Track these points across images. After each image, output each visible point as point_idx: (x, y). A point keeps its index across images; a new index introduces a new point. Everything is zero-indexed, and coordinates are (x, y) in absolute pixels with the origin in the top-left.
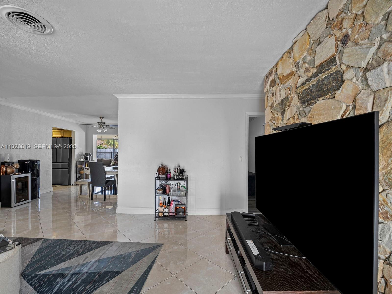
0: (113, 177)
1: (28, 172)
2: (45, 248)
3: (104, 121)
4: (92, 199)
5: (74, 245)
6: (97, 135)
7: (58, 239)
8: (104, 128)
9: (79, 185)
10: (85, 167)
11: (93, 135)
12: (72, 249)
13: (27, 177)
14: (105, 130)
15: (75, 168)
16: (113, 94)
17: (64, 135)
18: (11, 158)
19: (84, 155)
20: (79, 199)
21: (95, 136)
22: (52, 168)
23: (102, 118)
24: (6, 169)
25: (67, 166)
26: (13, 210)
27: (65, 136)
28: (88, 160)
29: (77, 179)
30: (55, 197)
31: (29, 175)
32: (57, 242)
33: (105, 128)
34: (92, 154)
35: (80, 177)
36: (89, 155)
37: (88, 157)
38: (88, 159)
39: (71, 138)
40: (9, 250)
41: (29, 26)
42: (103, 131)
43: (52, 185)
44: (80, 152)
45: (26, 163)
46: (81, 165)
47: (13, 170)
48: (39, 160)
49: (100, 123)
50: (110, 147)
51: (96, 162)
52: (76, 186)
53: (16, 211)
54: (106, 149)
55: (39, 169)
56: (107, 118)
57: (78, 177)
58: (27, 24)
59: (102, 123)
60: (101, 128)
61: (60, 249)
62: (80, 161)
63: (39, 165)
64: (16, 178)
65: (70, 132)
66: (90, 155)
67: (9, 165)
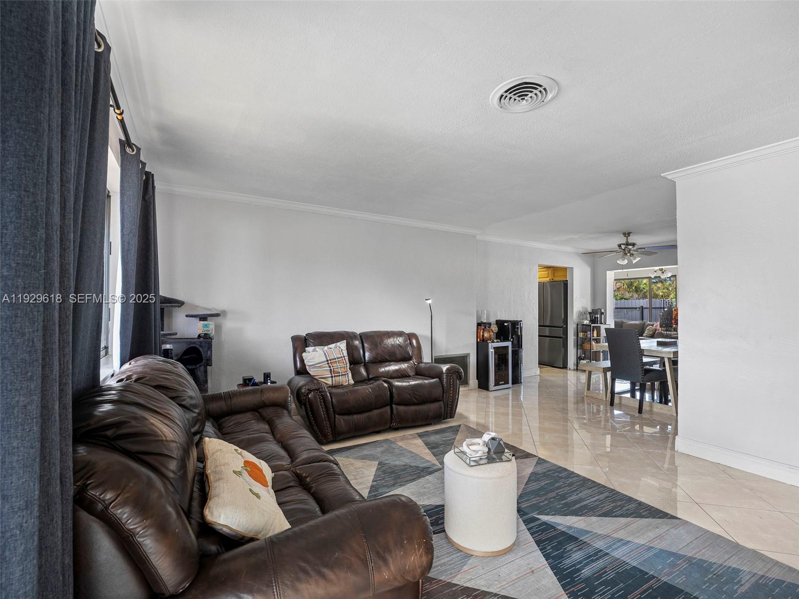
0: (654, 363)
1: (508, 340)
2: (541, 474)
3: (631, 239)
4: (612, 404)
5: (591, 490)
6: (615, 272)
7: (561, 467)
8: (632, 255)
9: (585, 371)
10: (593, 336)
11: (608, 272)
12: (588, 497)
13: (507, 347)
14: (635, 259)
15: (574, 337)
16: (662, 175)
17: (554, 276)
18: (488, 316)
19: (590, 313)
20: (585, 398)
21: (611, 275)
22: (539, 336)
23: (627, 235)
24: (483, 333)
25: (559, 332)
26: (492, 395)
27: (555, 279)
28: (598, 323)
29: (579, 359)
30: (544, 387)
31: (508, 344)
32: (560, 472)
33: (635, 256)
34: (605, 310)
35: (583, 355)
36: (599, 313)
37: (598, 317)
38: (598, 321)
39: (567, 281)
40: (506, 461)
41: (525, 101)
42: (630, 262)
43: (539, 364)
44: (583, 308)
45: (506, 324)
46: (585, 332)
47: (490, 335)
48: (521, 321)
49: (624, 244)
50: (636, 295)
51: (614, 328)
52: (575, 372)
53: (495, 398)
54: (625, 299)
55: (522, 335)
56: (641, 231)
57: (579, 356)
58: (522, 99)
59: (627, 244)
60: (626, 257)
61: (566, 486)
62: (584, 325)
63: (521, 328)
64: (494, 348)
65: (565, 269)
66: (602, 313)
67: (486, 327)
